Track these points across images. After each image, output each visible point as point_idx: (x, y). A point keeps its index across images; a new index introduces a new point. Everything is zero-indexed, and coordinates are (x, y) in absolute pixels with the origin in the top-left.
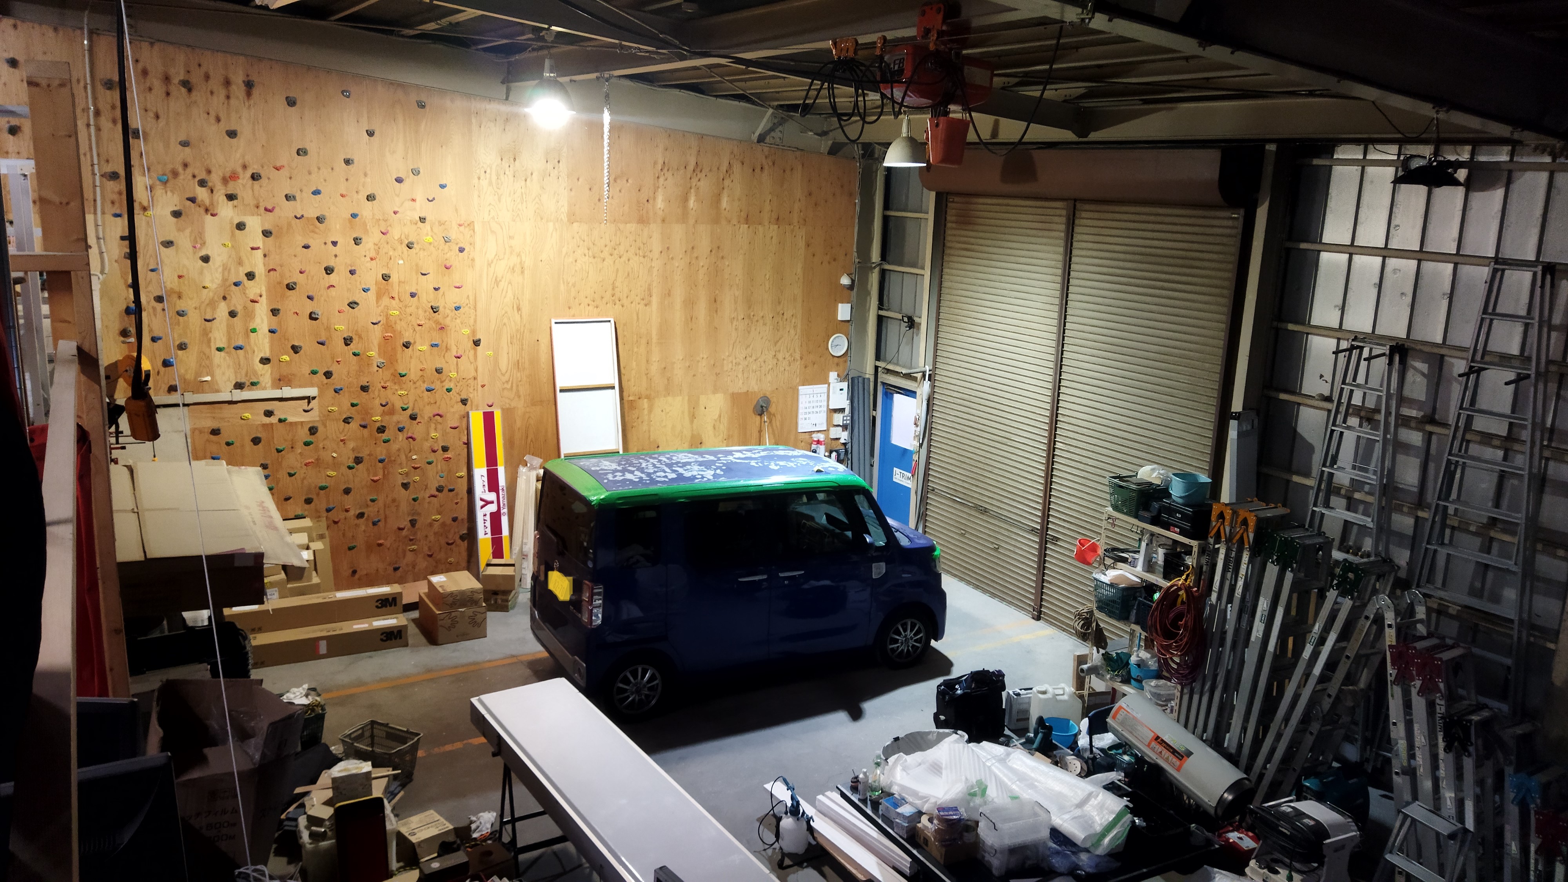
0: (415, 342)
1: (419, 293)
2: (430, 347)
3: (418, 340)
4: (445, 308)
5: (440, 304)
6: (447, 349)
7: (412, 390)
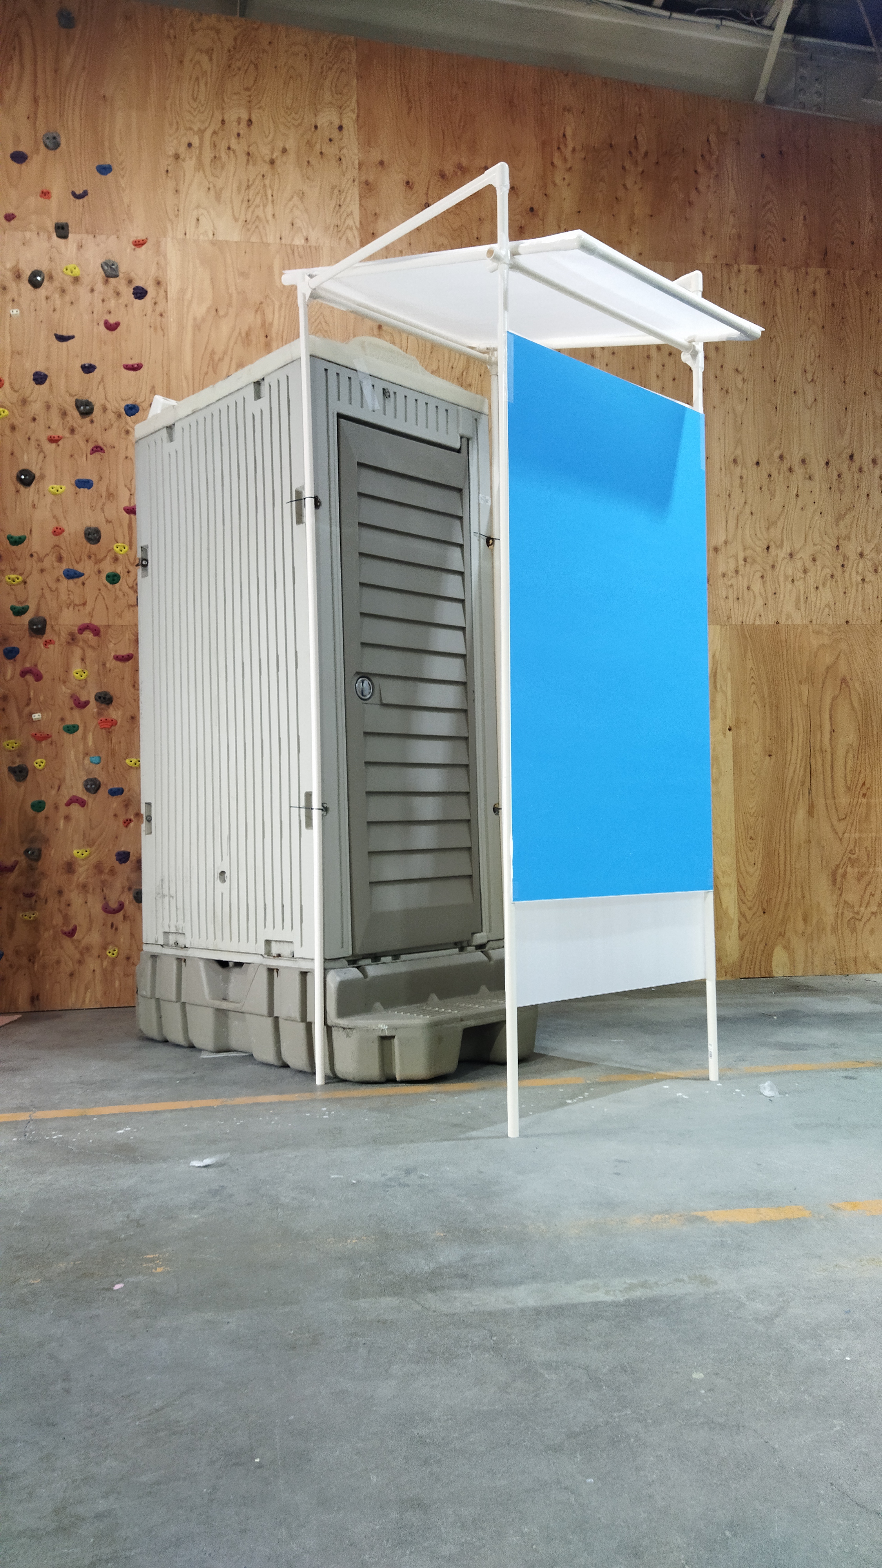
0: (43, 477)
1: (52, 377)
2: (73, 489)
3: (50, 472)
4: (105, 409)
5: (96, 399)
6: (111, 496)
7: (35, 575)
